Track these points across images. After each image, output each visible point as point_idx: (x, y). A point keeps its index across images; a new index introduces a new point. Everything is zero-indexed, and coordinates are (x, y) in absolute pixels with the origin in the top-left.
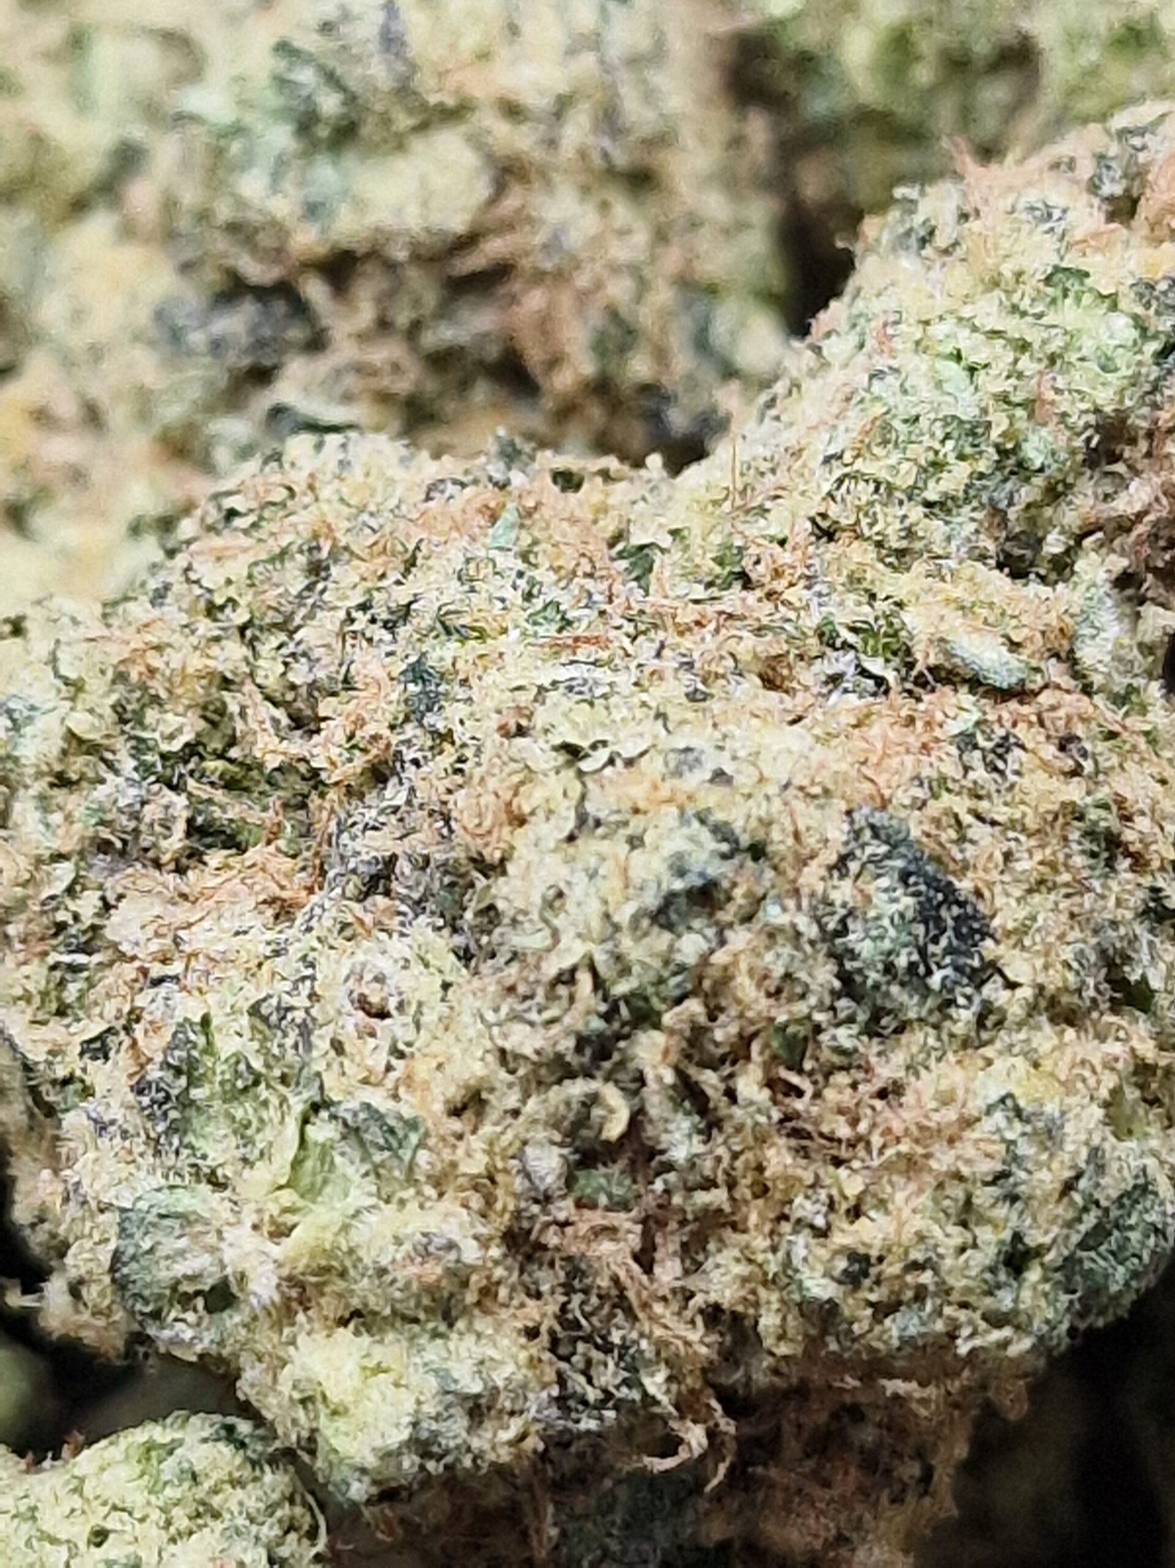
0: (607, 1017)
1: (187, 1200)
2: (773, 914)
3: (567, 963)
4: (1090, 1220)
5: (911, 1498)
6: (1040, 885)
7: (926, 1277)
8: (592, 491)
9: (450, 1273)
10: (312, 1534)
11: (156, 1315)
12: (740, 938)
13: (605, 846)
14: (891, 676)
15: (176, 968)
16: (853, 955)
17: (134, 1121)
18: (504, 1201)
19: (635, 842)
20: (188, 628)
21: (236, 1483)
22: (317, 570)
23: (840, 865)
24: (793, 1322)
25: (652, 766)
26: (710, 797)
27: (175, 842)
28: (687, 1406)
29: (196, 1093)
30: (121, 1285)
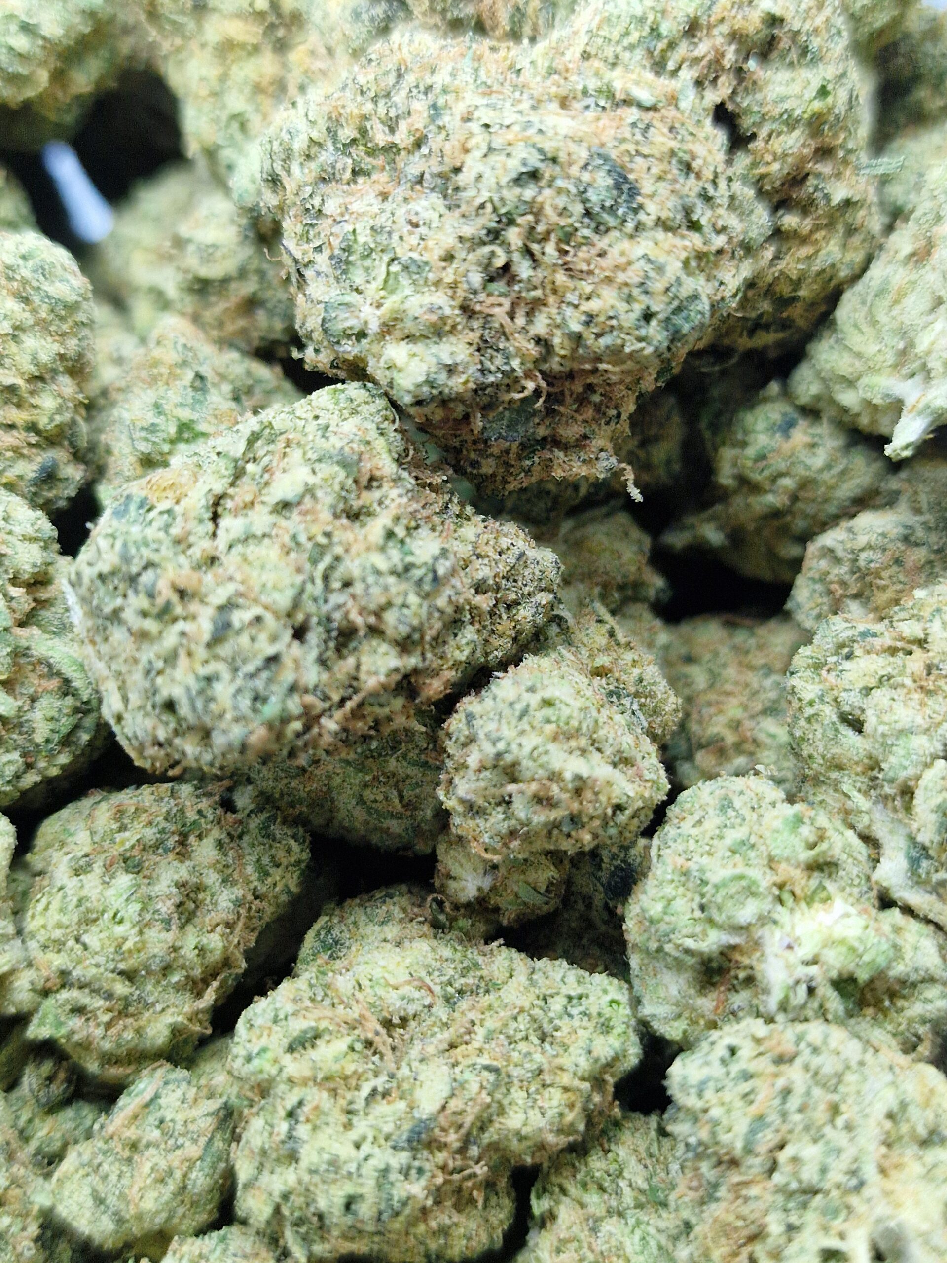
0: (499, 222)
1: (347, 299)
2: (560, 183)
3: (482, 200)
4: (676, 303)
5: (612, 424)
6: (660, 178)
7: (614, 322)
8: (502, 53)
9: (441, 318)
10: (394, 422)
11: (338, 343)
12: (547, 192)
13: (498, 158)
14: (608, 106)
15: (347, 217)
16: (588, 200)
17: (330, 271)
18: (460, 293)
19: (508, 155)
20: (354, 100)
21: (366, 403)
22: (400, 76)
23: (585, 167)
24: (567, 343)
25: (516, 128)
26: (538, 139)
27: (348, 175)
28: (528, 375)
29: (351, 258)
30: (325, 331)
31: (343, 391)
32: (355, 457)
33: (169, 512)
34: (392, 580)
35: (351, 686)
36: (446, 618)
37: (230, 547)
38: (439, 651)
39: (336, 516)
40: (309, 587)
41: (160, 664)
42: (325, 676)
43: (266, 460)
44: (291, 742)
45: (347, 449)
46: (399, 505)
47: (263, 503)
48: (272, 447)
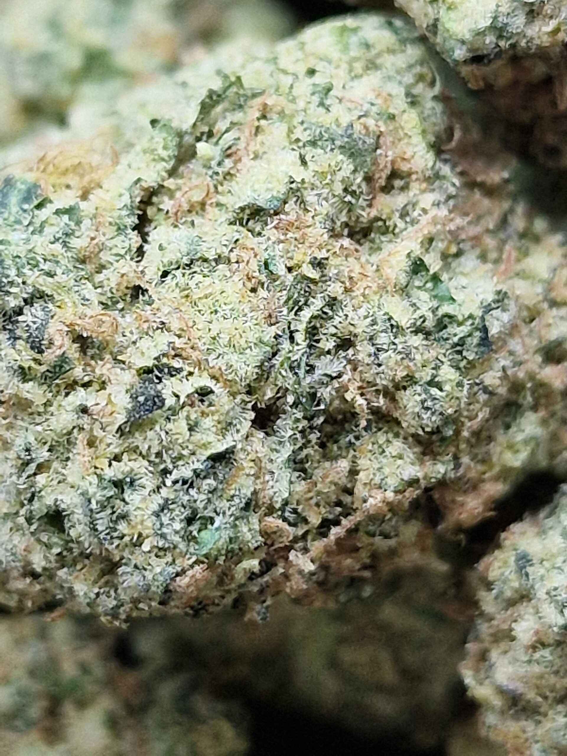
31: (355, 30)
32: (370, 141)
33: (69, 211)
34: (417, 340)
35: (339, 503)
36: (495, 401)
37: (165, 274)
38: (481, 451)
39: (334, 235)
40: (286, 345)
41: (43, 454)
42: (301, 487)
43: (228, 138)
44: (241, 586)
45: (358, 127)
46: (434, 221)
47: (219, 205)
48: (238, 116)
